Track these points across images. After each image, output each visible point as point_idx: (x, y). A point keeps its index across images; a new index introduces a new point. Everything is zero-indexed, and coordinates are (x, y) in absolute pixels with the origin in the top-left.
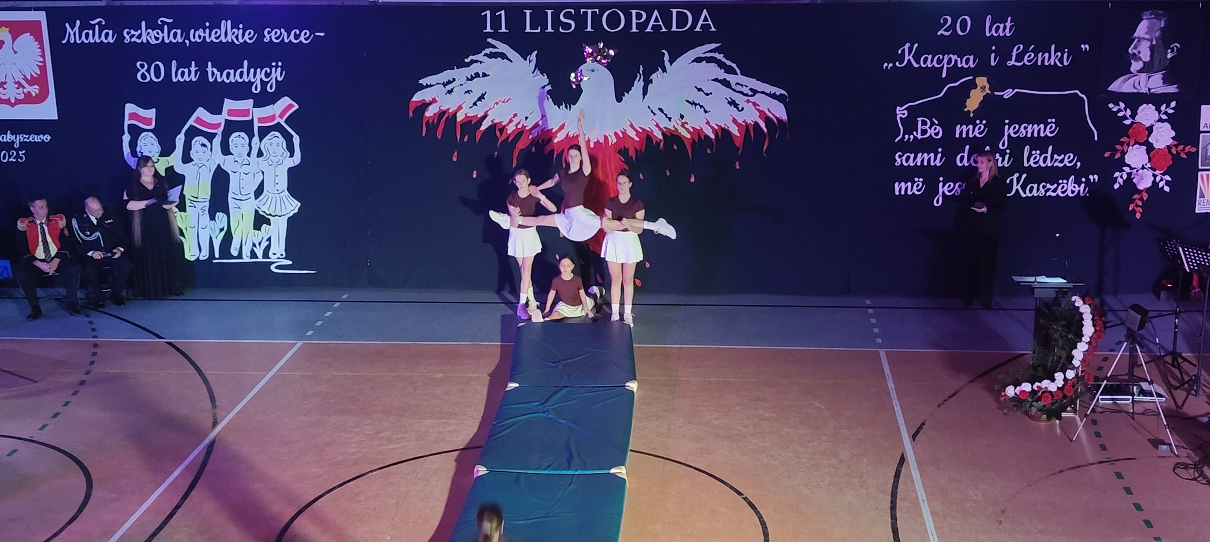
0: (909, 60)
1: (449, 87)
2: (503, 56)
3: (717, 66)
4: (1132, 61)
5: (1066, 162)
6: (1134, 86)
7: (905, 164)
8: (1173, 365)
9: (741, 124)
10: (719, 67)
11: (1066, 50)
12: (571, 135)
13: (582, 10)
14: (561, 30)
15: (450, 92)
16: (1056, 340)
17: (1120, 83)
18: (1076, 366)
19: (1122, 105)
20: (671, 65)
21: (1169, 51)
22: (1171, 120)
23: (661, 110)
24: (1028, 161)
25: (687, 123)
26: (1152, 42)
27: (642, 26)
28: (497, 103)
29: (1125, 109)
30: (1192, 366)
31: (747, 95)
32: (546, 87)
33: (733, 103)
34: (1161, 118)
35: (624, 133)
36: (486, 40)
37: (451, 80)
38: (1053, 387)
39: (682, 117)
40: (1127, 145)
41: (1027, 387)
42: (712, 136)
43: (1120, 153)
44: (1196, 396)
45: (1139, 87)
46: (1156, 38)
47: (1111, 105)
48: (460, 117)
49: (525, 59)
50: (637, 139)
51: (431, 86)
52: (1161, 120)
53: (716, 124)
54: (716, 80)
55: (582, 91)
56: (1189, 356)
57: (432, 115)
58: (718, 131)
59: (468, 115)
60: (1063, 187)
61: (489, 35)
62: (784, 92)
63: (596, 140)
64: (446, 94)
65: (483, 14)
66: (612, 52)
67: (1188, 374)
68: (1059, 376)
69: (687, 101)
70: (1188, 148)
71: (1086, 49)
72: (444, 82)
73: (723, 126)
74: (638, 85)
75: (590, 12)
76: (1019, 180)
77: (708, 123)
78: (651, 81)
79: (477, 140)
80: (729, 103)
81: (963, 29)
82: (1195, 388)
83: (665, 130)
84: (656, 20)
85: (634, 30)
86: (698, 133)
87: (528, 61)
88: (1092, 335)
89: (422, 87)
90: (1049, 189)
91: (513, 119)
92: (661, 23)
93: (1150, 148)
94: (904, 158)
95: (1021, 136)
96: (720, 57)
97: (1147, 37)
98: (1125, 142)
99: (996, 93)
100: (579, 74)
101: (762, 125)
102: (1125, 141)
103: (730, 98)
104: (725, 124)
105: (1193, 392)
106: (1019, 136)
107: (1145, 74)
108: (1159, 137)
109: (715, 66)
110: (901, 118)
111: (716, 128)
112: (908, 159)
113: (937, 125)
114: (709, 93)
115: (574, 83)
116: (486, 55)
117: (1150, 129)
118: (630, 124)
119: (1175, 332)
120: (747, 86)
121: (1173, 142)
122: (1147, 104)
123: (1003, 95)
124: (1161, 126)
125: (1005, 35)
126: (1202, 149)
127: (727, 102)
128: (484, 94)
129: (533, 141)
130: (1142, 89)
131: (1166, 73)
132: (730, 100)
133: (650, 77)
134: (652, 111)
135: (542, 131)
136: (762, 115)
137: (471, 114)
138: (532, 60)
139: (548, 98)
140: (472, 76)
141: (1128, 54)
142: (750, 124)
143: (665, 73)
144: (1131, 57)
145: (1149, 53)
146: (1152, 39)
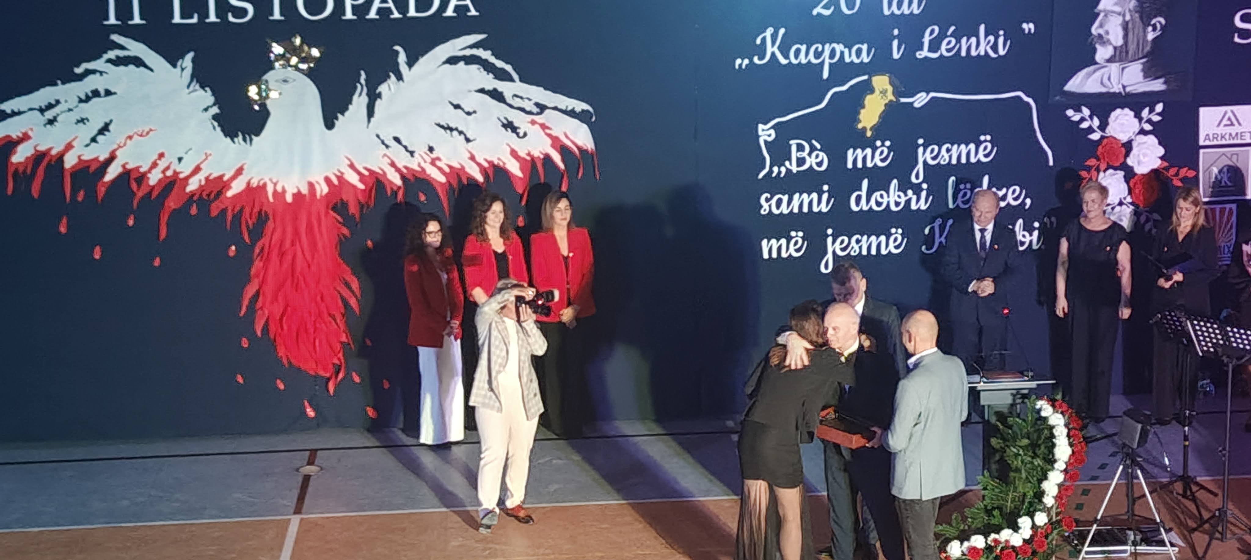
0: (773, 54)
1: (49, 114)
2: (138, 62)
3: (482, 70)
4: (1098, 46)
5: (1010, 199)
6: (1102, 83)
7: (775, 211)
8: (1184, 496)
9: (524, 159)
10: (485, 70)
11: (1001, 32)
12: (254, 183)
14: (231, 19)
15: (51, 122)
16: (1018, 470)
17: (1081, 80)
18: (1049, 506)
19: (1086, 112)
20: (410, 68)
21: (1150, 28)
22: (1158, 131)
23: (397, 140)
25: (439, 159)
26: (1124, 16)
27: (361, 10)
28: (130, 137)
29: (1091, 117)
30: (1211, 496)
31: (530, 113)
32: (210, 110)
33: (509, 126)
34: (1142, 129)
35: (340, 178)
36: (108, 36)
37: (53, 102)
38: (1016, 540)
39: (431, 149)
40: (1095, 170)
41: (978, 541)
42: (480, 178)
44: (1222, 540)
45: (1108, 83)
46: (1130, 11)
47: (1070, 113)
48: (70, 161)
49: (174, 66)
50: (361, 186)
51: (19, 113)
52: (1142, 132)
53: (486, 160)
54: (482, 91)
55: (269, 114)
56: (1205, 481)
57: (22, 160)
58: (488, 170)
59: (83, 158)
61: (114, 29)
62: (585, 106)
63: (295, 191)
64: (45, 125)
66: (315, 52)
67: (1208, 509)
68: (1025, 522)
69: (439, 125)
70: (1183, 172)
71: (1030, 30)
72: (40, 107)
73: (496, 162)
74: (360, 101)
76: (942, 228)
77: (472, 158)
78: (379, 96)
79: (100, 198)
80: (503, 125)
81: (850, 5)
82: (1220, 529)
83: (405, 171)
84: (384, 0)
85: (349, 15)
86: (458, 176)
87: (178, 69)
88: (1070, 459)
91: (158, 162)
92: (391, 4)
93: (1129, 174)
94: (774, 202)
95: (942, 163)
96: (486, 55)
97: (1118, 9)
98: (1093, 166)
99: (903, 100)
100: (263, 87)
101: (557, 158)
102: (1092, 164)
103: (506, 119)
104: (499, 159)
105: (1218, 535)
106: (939, 163)
107: (1117, 64)
108: (1141, 157)
109: (479, 69)
110: (765, 141)
111: (486, 165)
112: (779, 203)
113: (820, 150)
114: (471, 110)
115: (256, 101)
116: (109, 61)
117: (1128, 146)
118: (349, 163)
119: (1185, 446)
120: (530, 100)
121: (1161, 165)
122: (1122, 108)
123: (912, 103)
124: (1144, 141)
125: (911, 13)
126: (1204, 172)
127: (500, 124)
128: (108, 121)
129: (193, 194)
130: (1113, 87)
131: (1147, 62)
132: (505, 122)
133: (377, 88)
134: (383, 143)
135: (207, 179)
136: (556, 142)
137: (88, 155)
138: (186, 67)
139: (214, 128)
140: (87, 96)
141: (1091, 34)
142: (539, 157)
143: (401, 82)
144: (1095, 40)
145: (1120, 33)
146: (1125, 11)
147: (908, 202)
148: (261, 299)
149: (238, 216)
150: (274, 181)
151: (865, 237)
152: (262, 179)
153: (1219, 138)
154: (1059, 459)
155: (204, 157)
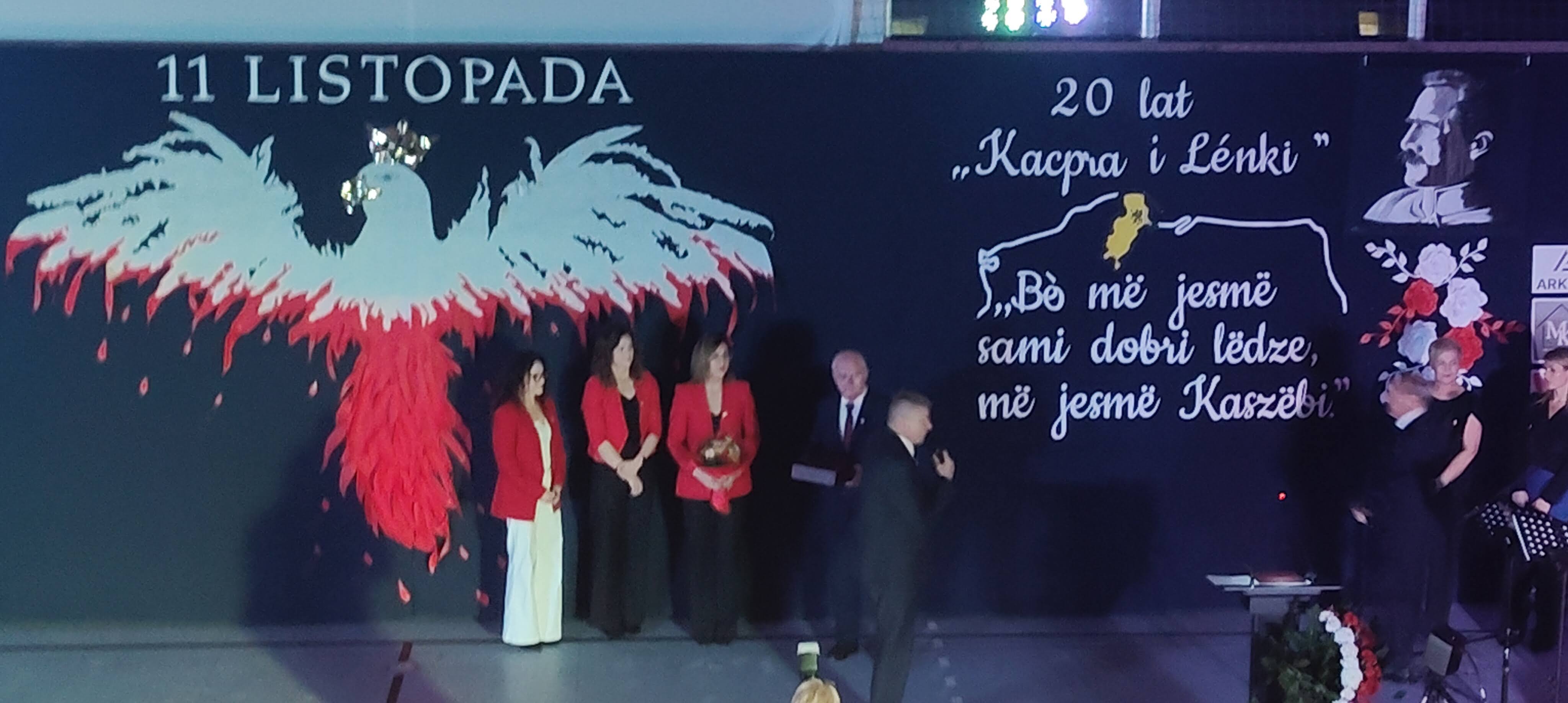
0: (1000, 162)
1: (90, 210)
3: (634, 171)
4: (1408, 165)
5: (1292, 353)
6: (1412, 212)
7: (997, 360)
9: (684, 285)
10: (638, 170)
11: (1287, 144)
12: (344, 305)
13: (365, 59)
14: (322, 98)
15: (92, 220)
17: (1387, 205)
19: (1390, 247)
20: (545, 166)
21: (1474, 145)
22: (1480, 273)
23: (526, 256)
24: (1223, 352)
25: (577, 282)
26: (1442, 129)
27: (485, 92)
28: (191, 243)
29: (1397, 254)
31: (693, 227)
32: (292, 210)
33: (667, 242)
34: (1460, 270)
35: (452, 302)
37: (95, 196)
39: (567, 269)
40: (1401, 320)
42: (628, 308)
43: (1391, 336)
45: (1419, 212)
46: (1449, 122)
47: (1370, 247)
48: (114, 271)
49: (249, 154)
50: (478, 313)
51: (52, 207)
52: (1460, 274)
53: (636, 284)
54: (634, 197)
55: (365, 219)
57: (53, 267)
58: (638, 298)
59: (129, 266)
60: (1287, 402)
61: (173, 106)
62: (763, 221)
63: (395, 317)
64: (83, 224)
65: (161, 64)
66: (425, 143)
69: (579, 238)
70: (1511, 326)
71: (1323, 142)
72: (78, 201)
73: (648, 288)
74: (480, 204)
75: (380, 61)
76: (1206, 387)
77: (619, 281)
78: (505, 199)
79: (149, 317)
80: (659, 241)
81: (1099, 102)
83: (534, 296)
84: (514, 79)
85: (470, 97)
86: (600, 302)
87: (255, 156)
89: (32, 210)
90: (1261, 406)
91: (224, 273)
92: (522, 85)
93: (1443, 326)
94: (995, 348)
95: (1208, 305)
97: (1435, 119)
98: (1397, 316)
99: (1162, 225)
100: (359, 184)
101: (725, 285)
102: (1396, 313)
103: (663, 233)
104: (652, 284)
106: (1204, 305)
107: (1432, 188)
108: (1458, 307)
109: (631, 169)
110: (987, 272)
111: (636, 291)
112: (1001, 350)
113: (1056, 284)
114: (619, 222)
115: (350, 203)
116: (168, 145)
117: (1442, 292)
119: (1504, 674)
120: (692, 210)
121: (1483, 315)
122: (1437, 244)
123: (1174, 229)
124: (1462, 286)
125: (1175, 115)
126: (1536, 328)
127: (655, 239)
128: (163, 223)
129: (266, 317)
130: (1425, 217)
131: (1468, 186)
132: (662, 237)
133: (502, 190)
134: (507, 258)
135: (285, 298)
136: (724, 265)
137: (136, 264)
138: (263, 156)
139: (296, 233)
140: (137, 188)
141: (1401, 150)
142: (701, 284)
143: (532, 182)
144: (1405, 156)
145: (1438, 149)
146: (1443, 123)
147: (1164, 353)
148: (346, 452)
149: (322, 347)
150: (369, 302)
151: (1108, 395)
152: (354, 299)
153: (1557, 285)
154: (1347, 686)
155: (282, 270)
